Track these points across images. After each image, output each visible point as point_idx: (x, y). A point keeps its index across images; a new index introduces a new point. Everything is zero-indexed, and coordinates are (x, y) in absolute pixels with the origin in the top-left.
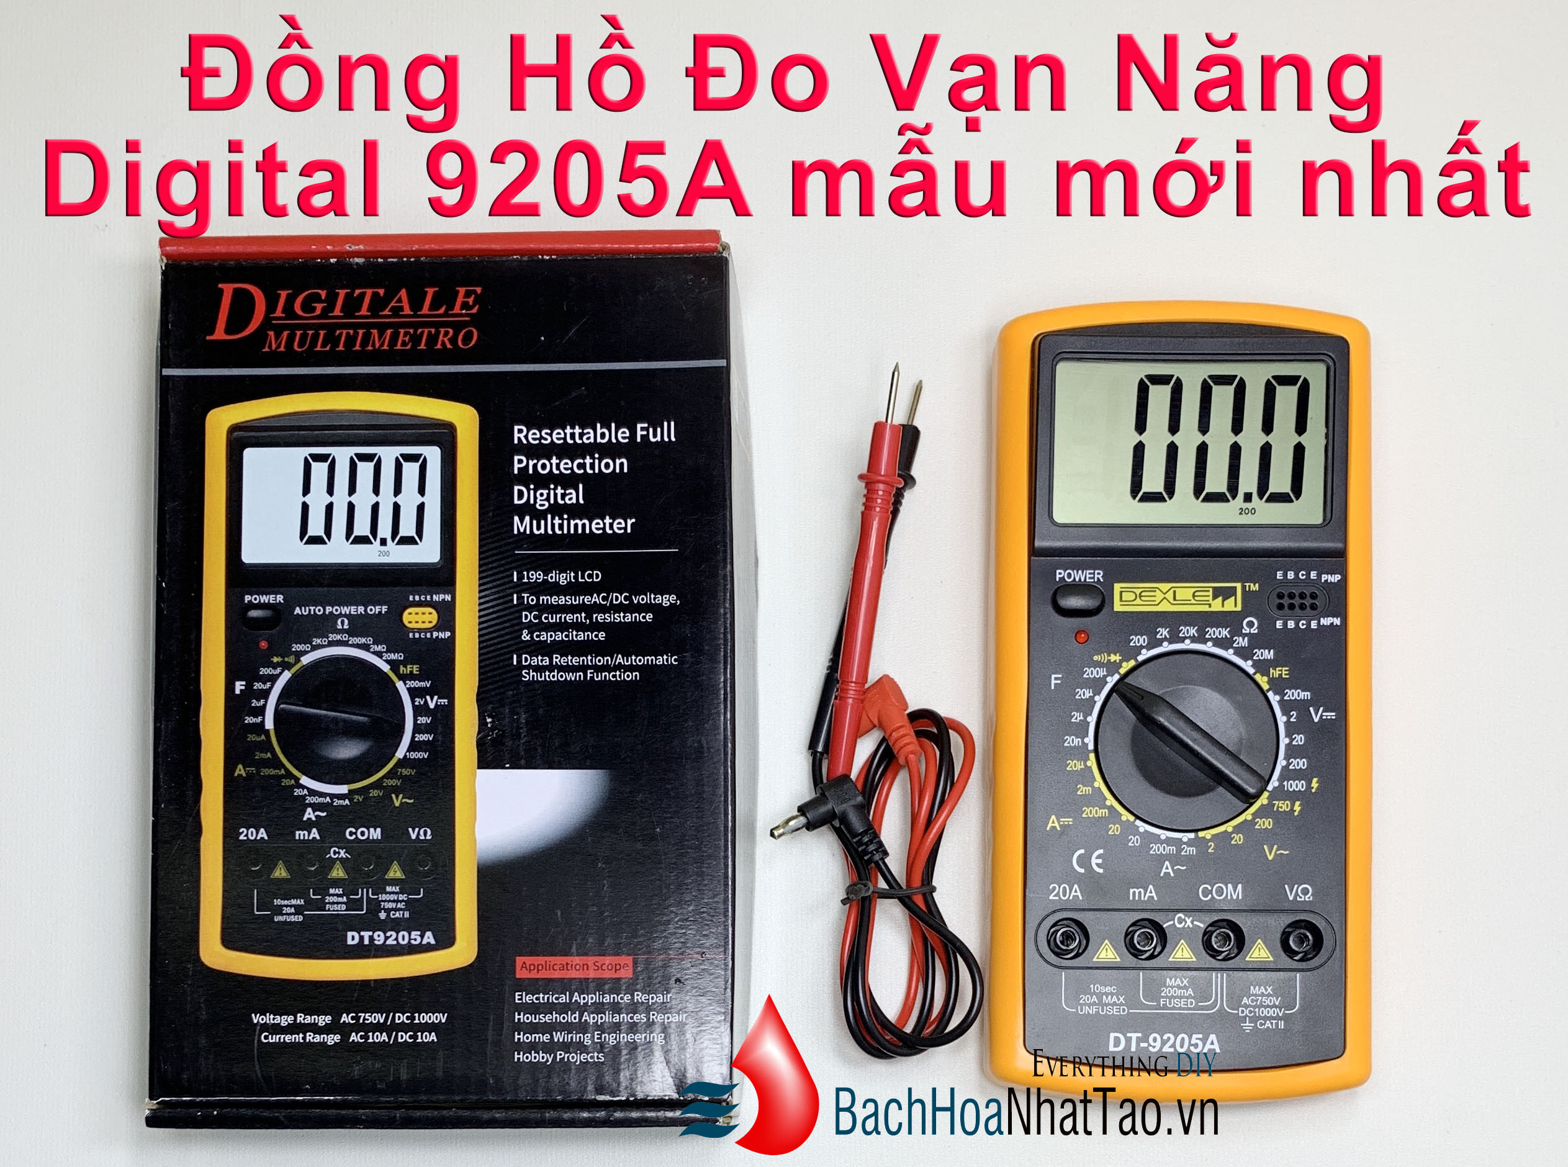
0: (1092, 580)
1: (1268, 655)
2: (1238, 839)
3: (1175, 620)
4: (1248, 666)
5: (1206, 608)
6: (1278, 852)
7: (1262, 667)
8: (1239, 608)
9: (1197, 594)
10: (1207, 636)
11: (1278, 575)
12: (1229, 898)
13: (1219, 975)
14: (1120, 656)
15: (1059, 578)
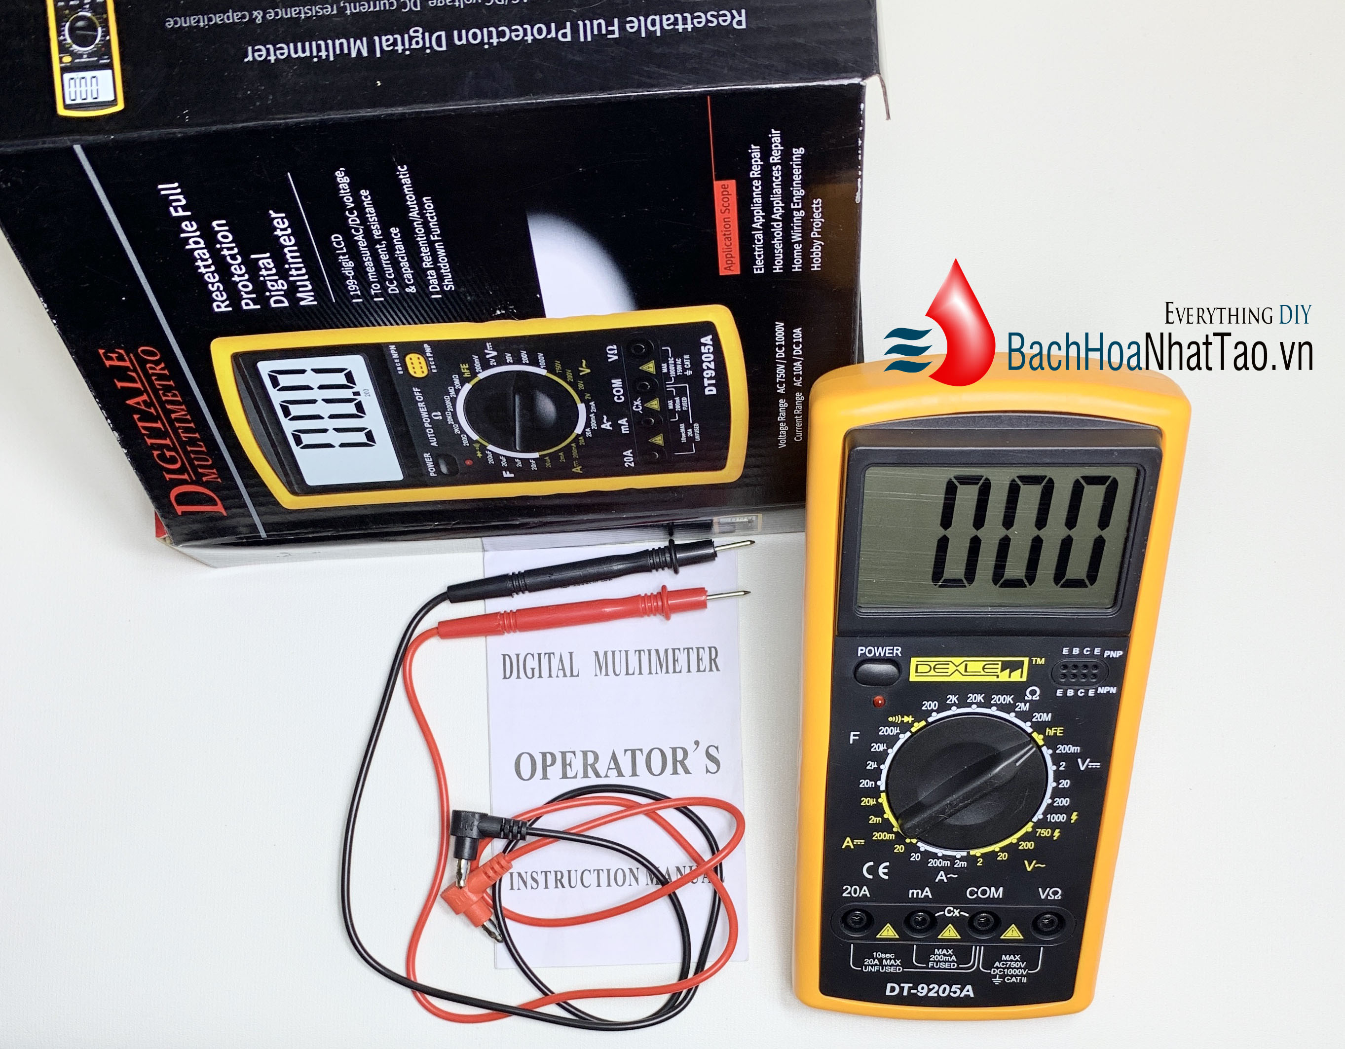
0: (891, 655)
1: (1046, 717)
2: (1003, 856)
3: (963, 689)
4: (1026, 726)
5: (994, 679)
6: (1036, 866)
7: (1039, 727)
8: (1024, 679)
9: (986, 667)
10: (992, 702)
11: (1064, 651)
12: (991, 897)
13: (978, 947)
14: (912, 718)
15: (861, 654)
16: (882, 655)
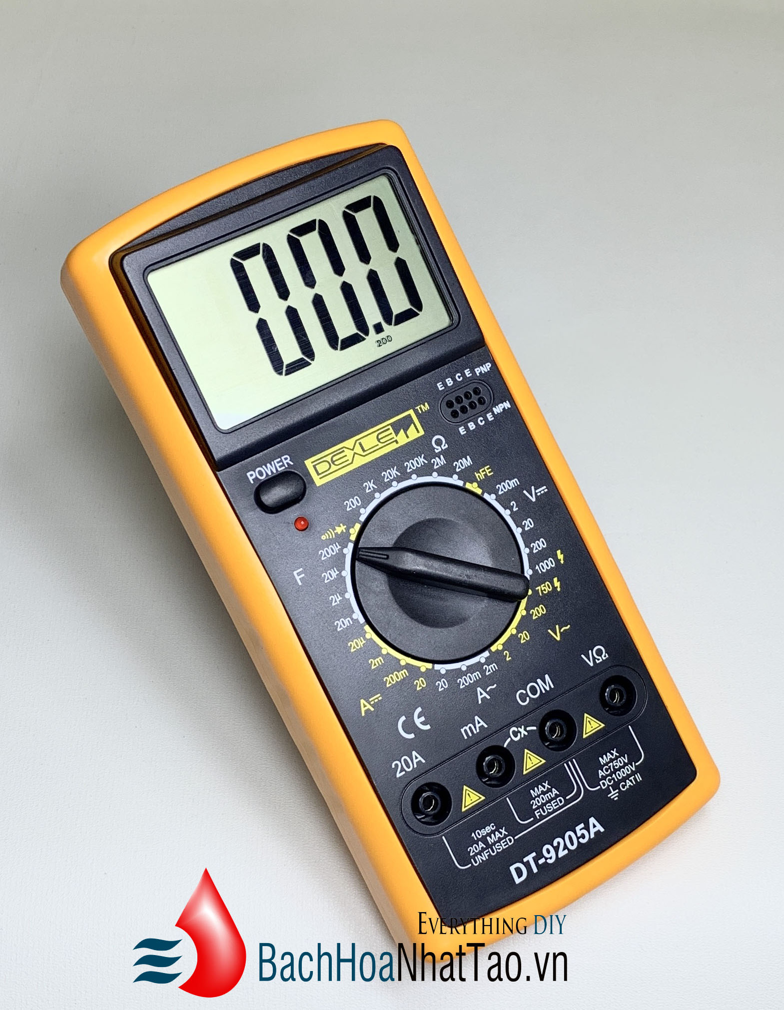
0: (284, 468)
1: (467, 462)
2: (524, 637)
3: (374, 469)
4: (455, 480)
5: (394, 446)
6: (562, 631)
7: (468, 475)
8: (422, 433)
9: (380, 437)
10: (408, 471)
11: (439, 387)
12: (544, 692)
13: (569, 763)
14: (344, 526)
15: (253, 480)
16: (275, 471)
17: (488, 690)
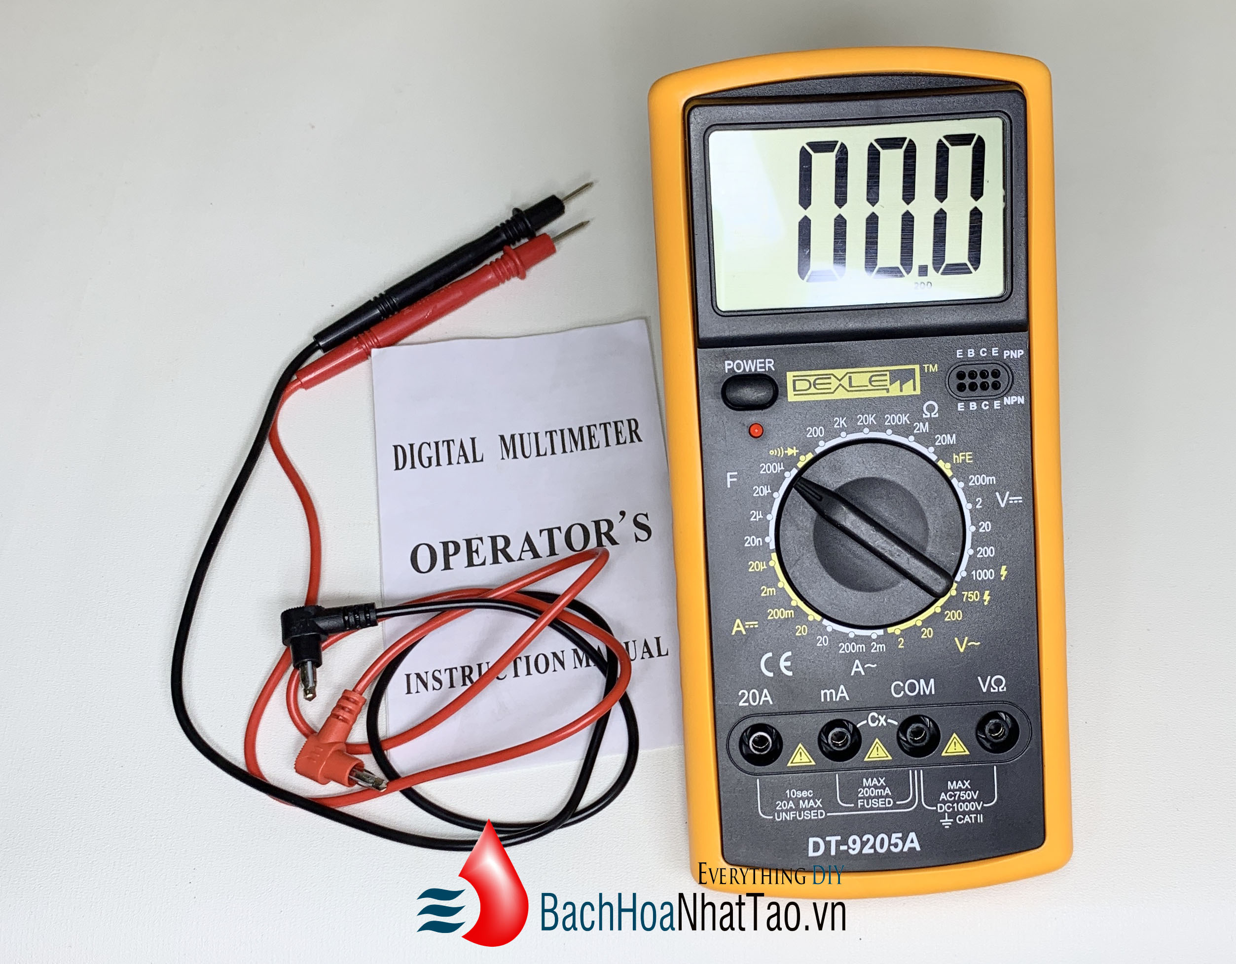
0: (764, 370)
1: (950, 439)
2: (927, 633)
4: (930, 453)
5: (884, 394)
6: (969, 644)
7: (945, 453)
8: (918, 392)
9: (873, 379)
10: (886, 424)
11: (958, 354)
12: (922, 693)
13: (916, 772)
14: (796, 449)
15: (728, 369)
16: (753, 370)
17: (866, 666)
